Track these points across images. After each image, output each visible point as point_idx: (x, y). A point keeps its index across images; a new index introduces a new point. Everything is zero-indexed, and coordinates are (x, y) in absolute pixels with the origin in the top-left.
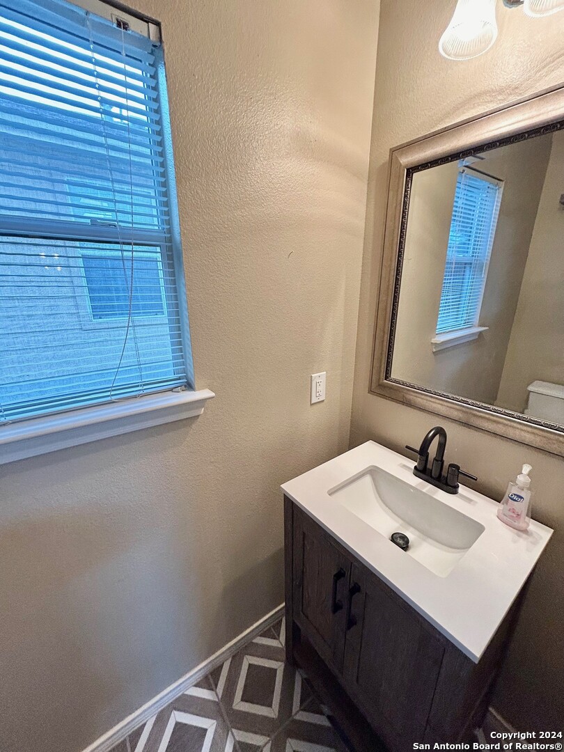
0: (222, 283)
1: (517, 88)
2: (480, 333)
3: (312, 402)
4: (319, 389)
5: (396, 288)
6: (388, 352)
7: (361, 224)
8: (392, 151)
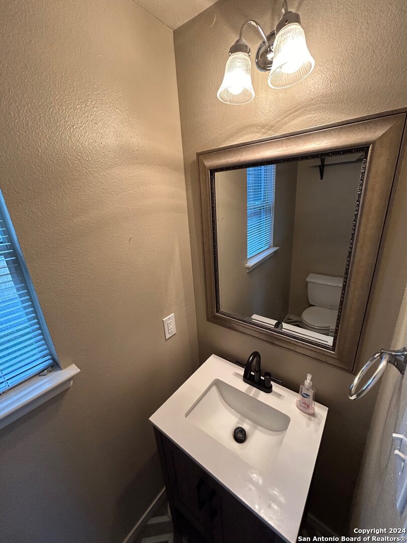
0: (72, 278)
1: (272, 126)
2: (275, 252)
3: (167, 338)
4: (170, 327)
5: (214, 251)
6: (216, 294)
7: (184, 203)
8: (199, 155)
